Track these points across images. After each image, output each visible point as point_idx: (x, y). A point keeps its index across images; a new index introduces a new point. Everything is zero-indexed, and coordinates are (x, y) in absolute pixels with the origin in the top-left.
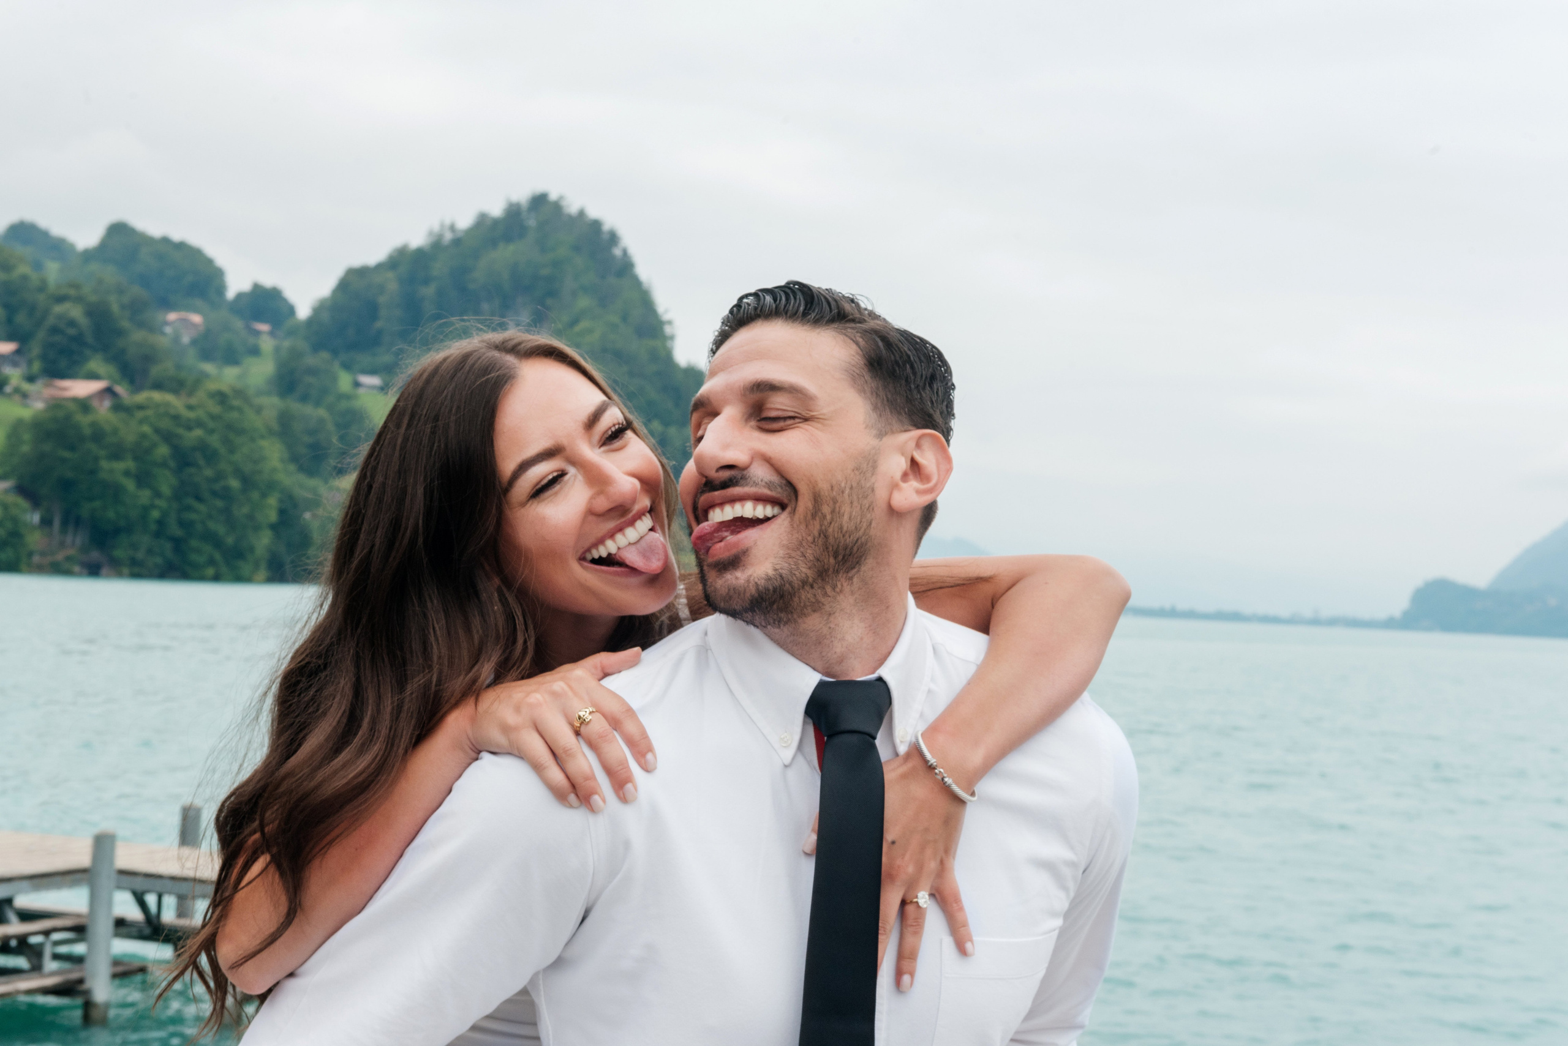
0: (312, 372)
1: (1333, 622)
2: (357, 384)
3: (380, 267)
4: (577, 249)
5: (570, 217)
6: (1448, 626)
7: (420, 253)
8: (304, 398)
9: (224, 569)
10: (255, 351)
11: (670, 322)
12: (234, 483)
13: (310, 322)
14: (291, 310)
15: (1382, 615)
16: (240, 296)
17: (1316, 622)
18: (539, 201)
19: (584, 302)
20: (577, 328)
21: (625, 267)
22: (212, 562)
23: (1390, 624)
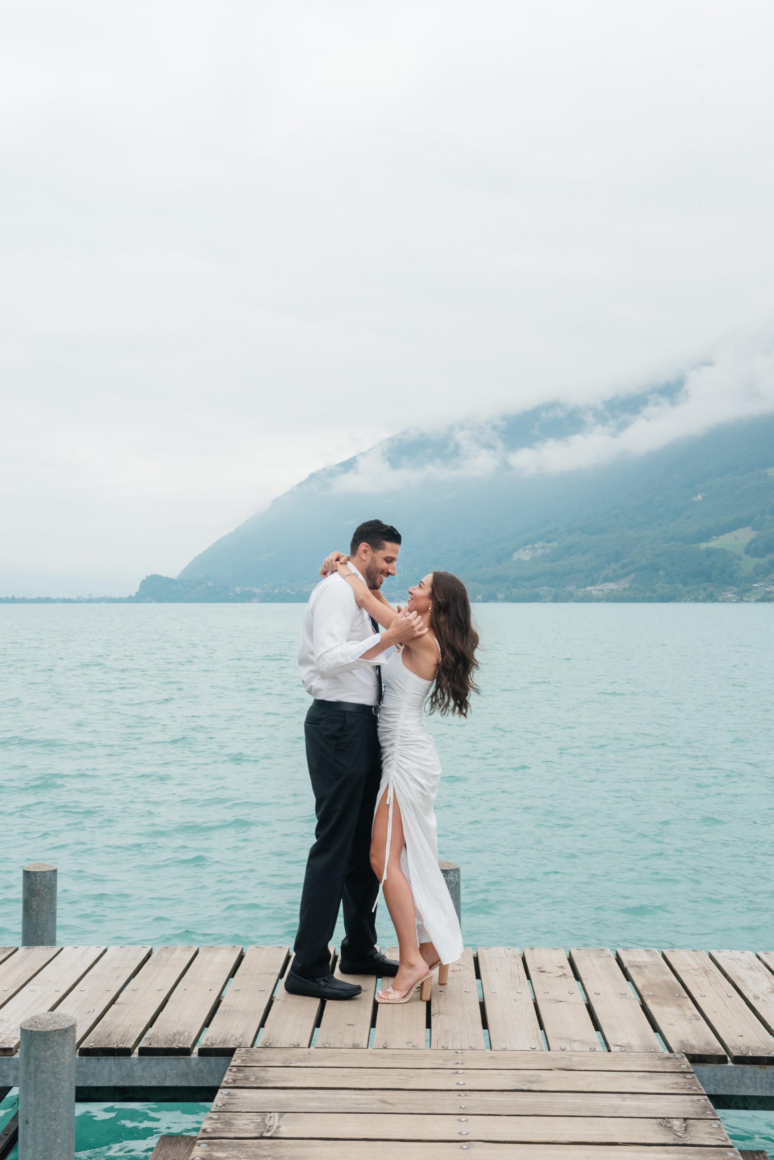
1: (99, 600)
6: (162, 601)
15: (126, 596)
17: (90, 601)
23: (130, 600)
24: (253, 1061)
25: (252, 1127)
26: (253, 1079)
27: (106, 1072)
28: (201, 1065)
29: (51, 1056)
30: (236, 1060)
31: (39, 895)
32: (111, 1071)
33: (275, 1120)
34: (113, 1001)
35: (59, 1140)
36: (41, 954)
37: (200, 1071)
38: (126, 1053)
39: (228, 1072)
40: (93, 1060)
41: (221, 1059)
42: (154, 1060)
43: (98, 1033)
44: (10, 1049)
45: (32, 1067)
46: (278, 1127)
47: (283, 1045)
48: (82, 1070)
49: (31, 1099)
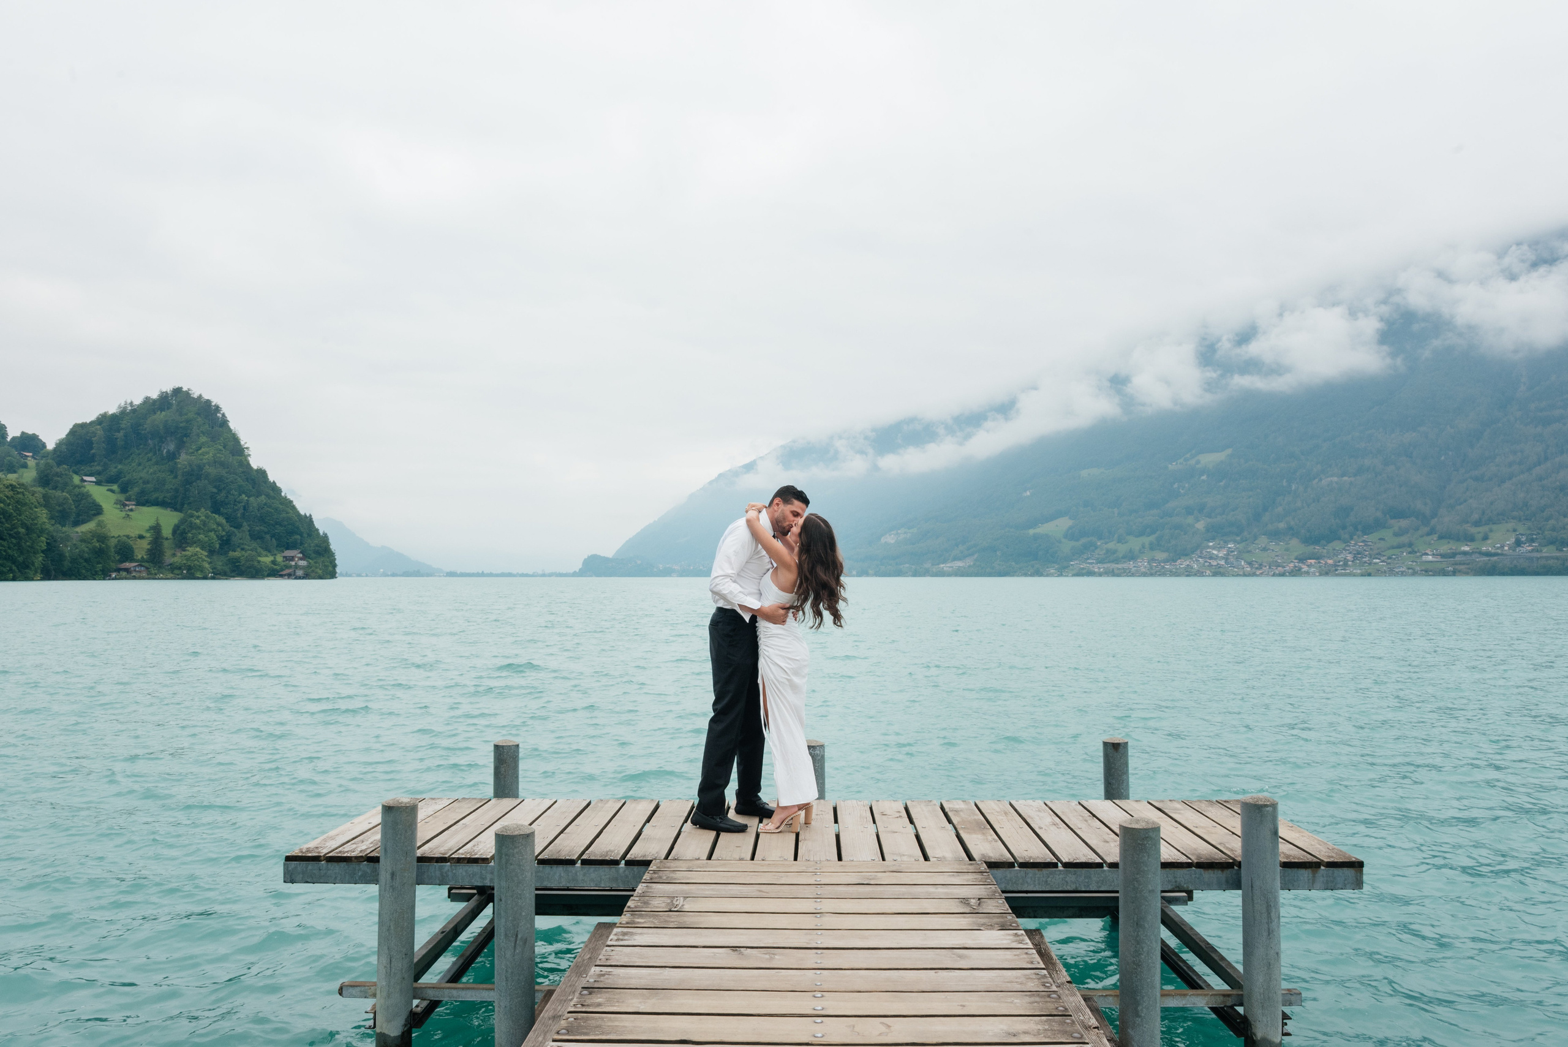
0: (57, 475)
2: (83, 481)
3: (92, 423)
4: (198, 414)
5: (194, 398)
6: (598, 575)
7: (114, 416)
8: (55, 488)
9: (18, 574)
10: (25, 466)
11: (247, 448)
12: (22, 530)
13: (55, 450)
14: (44, 445)
15: (572, 571)
16: (14, 438)
18: (177, 391)
19: (203, 439)
20: (200, 452)
21: (224, 423)
22: (11, 570)
23: (574, 574)
24: (665, 867)
25: (663, 905)
26: (665, 878)
27: (557, 877)
28: (627, 872)
29: (517, 853)
30: (652, 867)
31: (506, 763)
32: (560, 875)
33: (680, 901)
34: (562, 832)
35: (524, 914)
36: (508, 803)
37: (627, 877)
38: (572, 862)
39: (646, 874)
40: (547, 868)
41: (642, 868)
42: (592, 868)
43: (551, 851)
44: (487, 859)
45: (504, 861)
46: (683, 905)
47: (688, 858)
48: (539, 874)
49: (503, 884)
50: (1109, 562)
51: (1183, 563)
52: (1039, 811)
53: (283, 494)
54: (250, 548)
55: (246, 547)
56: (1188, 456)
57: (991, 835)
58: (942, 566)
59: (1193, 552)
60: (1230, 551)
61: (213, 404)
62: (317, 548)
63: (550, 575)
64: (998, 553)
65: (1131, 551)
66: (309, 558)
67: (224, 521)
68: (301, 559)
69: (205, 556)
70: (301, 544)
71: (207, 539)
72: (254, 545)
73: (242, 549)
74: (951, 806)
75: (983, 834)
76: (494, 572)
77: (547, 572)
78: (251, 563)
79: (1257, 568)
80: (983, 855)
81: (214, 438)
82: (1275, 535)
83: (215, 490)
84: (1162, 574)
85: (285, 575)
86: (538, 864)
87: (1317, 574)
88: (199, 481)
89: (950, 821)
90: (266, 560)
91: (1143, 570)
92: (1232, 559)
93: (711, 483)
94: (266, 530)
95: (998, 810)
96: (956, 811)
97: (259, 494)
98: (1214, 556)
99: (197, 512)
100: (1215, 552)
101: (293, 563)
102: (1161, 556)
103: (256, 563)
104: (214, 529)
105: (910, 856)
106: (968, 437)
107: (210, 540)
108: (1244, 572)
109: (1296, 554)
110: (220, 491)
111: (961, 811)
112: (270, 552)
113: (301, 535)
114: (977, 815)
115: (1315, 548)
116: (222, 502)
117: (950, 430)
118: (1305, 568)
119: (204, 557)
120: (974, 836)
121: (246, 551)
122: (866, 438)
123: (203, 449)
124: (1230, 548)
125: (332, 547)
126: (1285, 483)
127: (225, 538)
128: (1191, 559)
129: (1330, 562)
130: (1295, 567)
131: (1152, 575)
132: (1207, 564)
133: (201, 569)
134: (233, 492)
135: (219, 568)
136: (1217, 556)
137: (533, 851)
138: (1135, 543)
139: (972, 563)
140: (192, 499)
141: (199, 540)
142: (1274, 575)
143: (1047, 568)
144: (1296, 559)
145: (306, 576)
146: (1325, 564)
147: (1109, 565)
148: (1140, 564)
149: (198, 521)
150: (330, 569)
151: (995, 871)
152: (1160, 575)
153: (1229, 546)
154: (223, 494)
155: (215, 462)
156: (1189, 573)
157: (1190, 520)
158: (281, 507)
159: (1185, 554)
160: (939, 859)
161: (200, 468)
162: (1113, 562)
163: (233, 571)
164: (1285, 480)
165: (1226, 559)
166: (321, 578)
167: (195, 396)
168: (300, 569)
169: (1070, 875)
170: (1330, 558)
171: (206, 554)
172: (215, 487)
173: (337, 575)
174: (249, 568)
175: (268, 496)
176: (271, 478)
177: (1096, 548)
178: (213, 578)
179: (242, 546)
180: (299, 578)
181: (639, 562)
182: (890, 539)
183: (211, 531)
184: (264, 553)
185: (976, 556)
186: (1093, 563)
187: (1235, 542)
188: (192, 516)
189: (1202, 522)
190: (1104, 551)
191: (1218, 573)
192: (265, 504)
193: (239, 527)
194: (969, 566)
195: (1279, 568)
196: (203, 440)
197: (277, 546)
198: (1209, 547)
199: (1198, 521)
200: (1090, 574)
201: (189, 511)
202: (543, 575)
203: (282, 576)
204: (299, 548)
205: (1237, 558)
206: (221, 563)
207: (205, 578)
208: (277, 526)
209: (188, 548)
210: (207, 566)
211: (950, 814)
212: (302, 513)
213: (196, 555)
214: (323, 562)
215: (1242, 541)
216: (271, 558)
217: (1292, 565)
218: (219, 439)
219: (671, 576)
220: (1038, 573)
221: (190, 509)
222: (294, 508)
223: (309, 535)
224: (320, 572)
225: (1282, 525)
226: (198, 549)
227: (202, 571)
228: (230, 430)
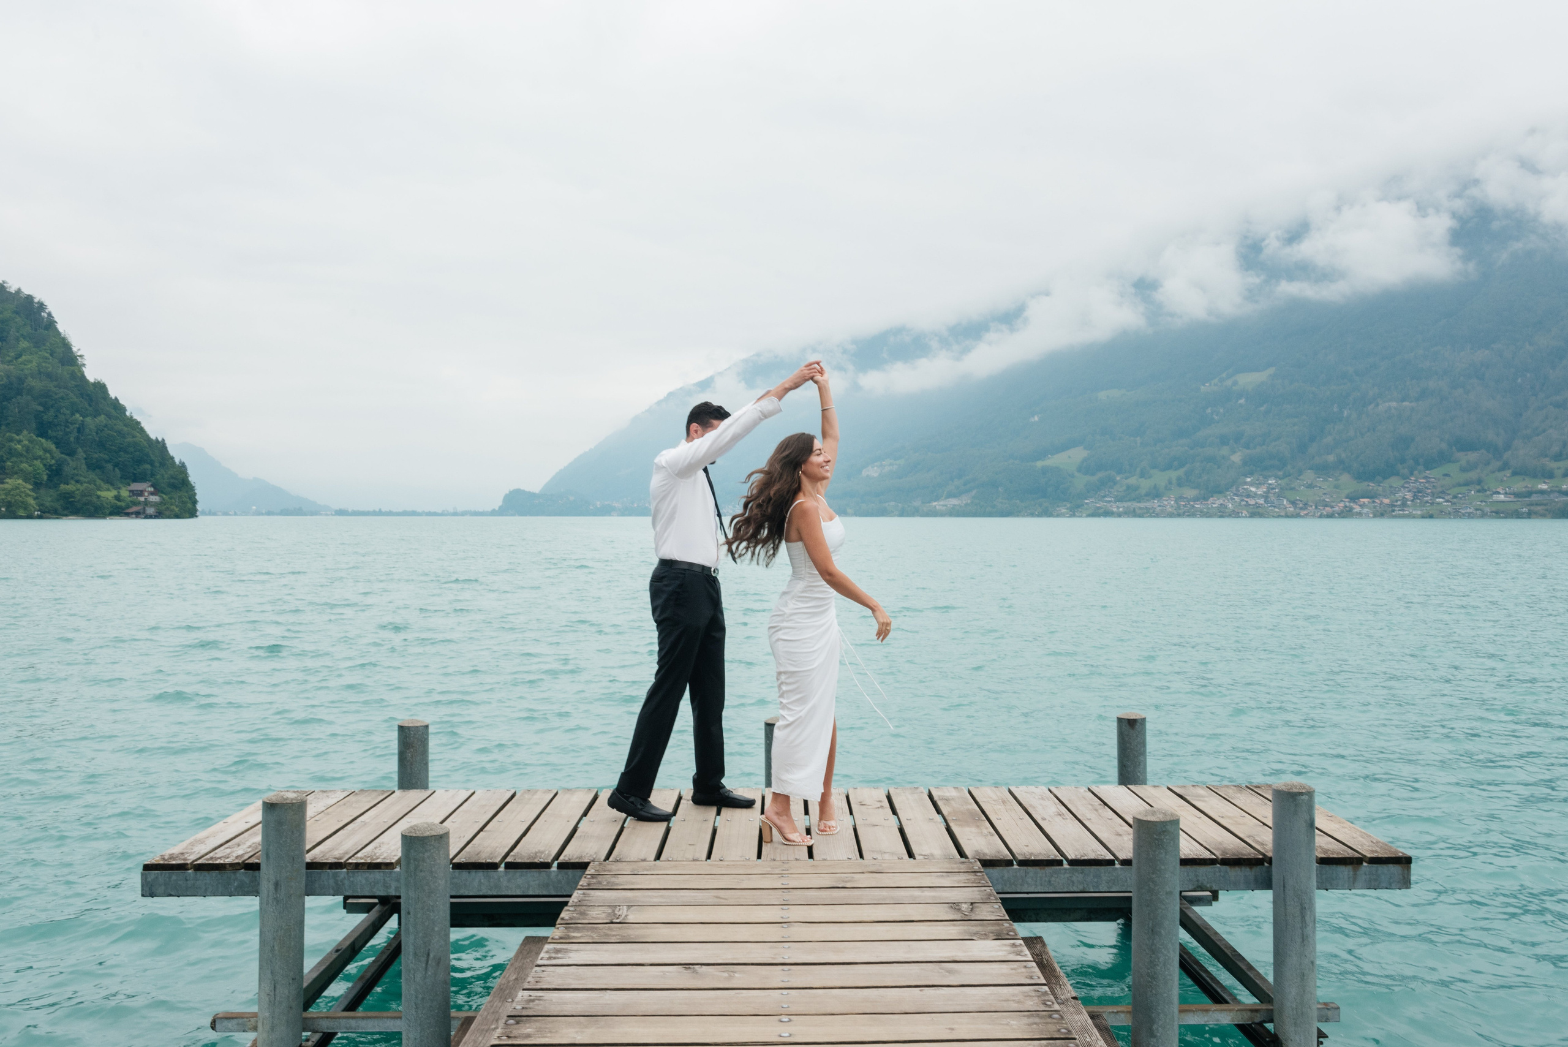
4: (17, 313)
6: (522, 513)
11: (81, 356)
15: (490, 509)
19: (24, 344)
20: (20, 360)
21: (51, 324)
23: (493, 513)
24: (605, 871)
25: (604, 915)
26: (605, 883)
27: (476, 884)
28: (560, 877)
29: (428, 857)
30: (590, 870)
31: (413, 747)
32: (480, 881)
33: (624, 911)
34: (481, 830)
35: (436, 929)
36: (415, 795)
37: (560, 882)
38: (494, 866)
39: (583, 879)
40: (464, 874)
41: (578, 872)
42: (518, 872)
43: (469, 852)
44: (391, 864)
45: (412, 867)
46: (626, 916)
47: (632, 859)
48: (455, 880)
49: (412, 894)
50: (1129, 501)
51: (1216, 502)
52: (1043, 799)
53: (128, 414)
54: (86, 480)
55: (82, 479)
56: (1224, 375)
57: (987, 828)
58: (934, 504)
59: (1227, 490)
60: (1271, 488)
61: (36, 300)
62: (172, 481)
63: (464, 514)
64: (1000, 489)
65: (1155, 487)
66: (163, 492)
67: (53, 447)
68: (152, 494)
69: (30, 490)
70: (152, 475)
71: (30, 469)
72: (92, 475)
73: (77, 482)
74: (941, 793)
75: (978, 827)
76: (394, 510)
77: (460, 509)
78: (89, 498)
79: (1301, 509)
80: (977, 851)
81: (38, 343)
82: (1323, 470)
83: (40, 408)
84: (1192, 514)
85: (132, 513)
86: (453, 868)
87: (1371, 516)
88: (19, 397)
89: (939, 811)
90: (108, 494)
91: (1169, 509)
92: (1272, 498)
93: (659, 403)
94: (106, 457)
95: (995, 797)
96: (947, 800)
97: (96, 414)
98: (1251, 494)
99: (18, 435)
100: (1253, 489)
101: (142, 499)
102: (1190, 493)
103: (94, 499)
104: (40, 457)
105: (892, 854)
106: (966, 351)
107: (35, 470)
108: (1286, 513)
109: (1347, 492)
110: (47, 408)
111: (953, 799)
112: (112, 484)
113: (152, 463)
114: (970, 804)
115: (1368, 485)
116: (49, 422)
117: (944, 343)
118: (1357, 509)
119: (28, 492)
120: (967, 829)
121: (81, 484)
122: (845, 352)
123: (24, 357)
124: (1270, 484)
125: (193, 479)
126: (1335, 409)
127: (54, 468)
128: (1225, 497)
129: (1386, 501)
130: (1346, 506)
131: (1179, 515)
132: (1243, 503)
133: (26, 507)
134: (64, 410)
135: (48, 504)
136: (1255, 494)
137: (448, 855)
138: (1160, 478)
139: (969, 501)
140: (11, 419)
141: (21, 470)
142: (1321, 517)
143: (1058, 506)
144: (1347, 498)
145: (159, 515)
146: (1380, 504)
147: (1129, 504)
148: (1166, 503)
149: (19, 446)
150: (190, 505)
151: (990, 870)
152: (1189, 516)
153: (1270, 482)
154: (51, 413)
155: (40, 373)
156: (1222, 513)
157: (1225, 451)
158: (125, 429)
159: (1218, 491)
160: (926, 857)
161: (21, 380)
162: (1134, 500)
163: (67, 508)
164: (1336, 405)
165: (1266, 497)
166: (177, 516)
167: (13, 290)
168: (151, 506)
169: (1076, 874)
170: (1385, 497)
171: (31, 487)
172: (40, 404)
173: (198, 513)
174: (86, 504)
175: (109, 416)
176: (113, 393)
177: (1115, 483)
178: (40, 517)
179: (77, 478)
180: (150, 517)
181: (572, 498)
182: (873, 472)
183: (36, 459)
184: (106, 486)
185: (974, 492)
186: (1111, 501)
187: (1276, 477)
188: (11, 440)
189: (1239, 454)
190: (1124, 488)
191: (1256, 513)
192: (106, 426)
193: (71, 453)
194: (966, 505)
195: (1327, 509)
196: (24, 346)
197: (121, 478)
198: (1246, 483)
199: (1234, 452)
200: (1108, 514)
201: (7, 434)
202: (455, 514)
203: (128, 515)
204: (149, 481)
205: (1279, 496)
206: (49, 499)
207: (30, 517)
208: (122, 453)
209: (8, 480)
210: (32, 502)
211: (940, 803)
212: (153, 436)
213: (17, 488)
214: (180, 497)
215: (1285, 476)
216: (114, 493)
217: (1342, 504)
218: (44, 345)
219: (610, 515)
220: (1046, 513)
221: (9, 431)
222: (142, 430)
223: (162, 464)
224: (177, 510)
225: (1331, 458)
226: (20, 481)
227: (25, 509)
228: (59, 333)
